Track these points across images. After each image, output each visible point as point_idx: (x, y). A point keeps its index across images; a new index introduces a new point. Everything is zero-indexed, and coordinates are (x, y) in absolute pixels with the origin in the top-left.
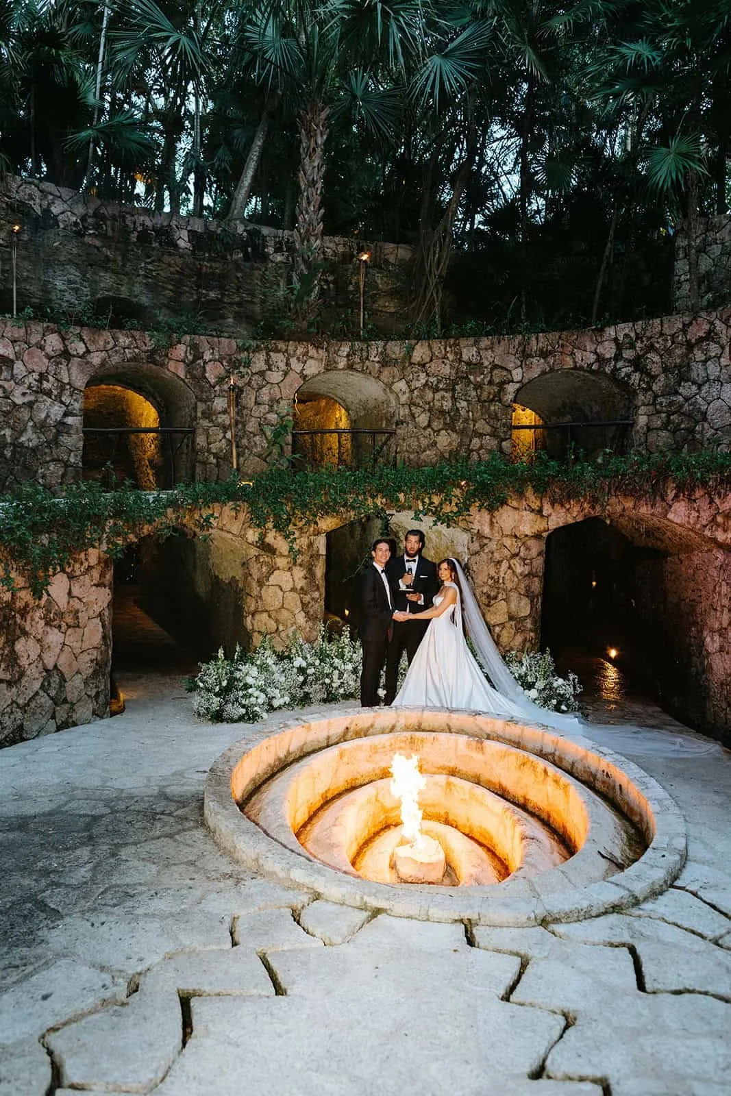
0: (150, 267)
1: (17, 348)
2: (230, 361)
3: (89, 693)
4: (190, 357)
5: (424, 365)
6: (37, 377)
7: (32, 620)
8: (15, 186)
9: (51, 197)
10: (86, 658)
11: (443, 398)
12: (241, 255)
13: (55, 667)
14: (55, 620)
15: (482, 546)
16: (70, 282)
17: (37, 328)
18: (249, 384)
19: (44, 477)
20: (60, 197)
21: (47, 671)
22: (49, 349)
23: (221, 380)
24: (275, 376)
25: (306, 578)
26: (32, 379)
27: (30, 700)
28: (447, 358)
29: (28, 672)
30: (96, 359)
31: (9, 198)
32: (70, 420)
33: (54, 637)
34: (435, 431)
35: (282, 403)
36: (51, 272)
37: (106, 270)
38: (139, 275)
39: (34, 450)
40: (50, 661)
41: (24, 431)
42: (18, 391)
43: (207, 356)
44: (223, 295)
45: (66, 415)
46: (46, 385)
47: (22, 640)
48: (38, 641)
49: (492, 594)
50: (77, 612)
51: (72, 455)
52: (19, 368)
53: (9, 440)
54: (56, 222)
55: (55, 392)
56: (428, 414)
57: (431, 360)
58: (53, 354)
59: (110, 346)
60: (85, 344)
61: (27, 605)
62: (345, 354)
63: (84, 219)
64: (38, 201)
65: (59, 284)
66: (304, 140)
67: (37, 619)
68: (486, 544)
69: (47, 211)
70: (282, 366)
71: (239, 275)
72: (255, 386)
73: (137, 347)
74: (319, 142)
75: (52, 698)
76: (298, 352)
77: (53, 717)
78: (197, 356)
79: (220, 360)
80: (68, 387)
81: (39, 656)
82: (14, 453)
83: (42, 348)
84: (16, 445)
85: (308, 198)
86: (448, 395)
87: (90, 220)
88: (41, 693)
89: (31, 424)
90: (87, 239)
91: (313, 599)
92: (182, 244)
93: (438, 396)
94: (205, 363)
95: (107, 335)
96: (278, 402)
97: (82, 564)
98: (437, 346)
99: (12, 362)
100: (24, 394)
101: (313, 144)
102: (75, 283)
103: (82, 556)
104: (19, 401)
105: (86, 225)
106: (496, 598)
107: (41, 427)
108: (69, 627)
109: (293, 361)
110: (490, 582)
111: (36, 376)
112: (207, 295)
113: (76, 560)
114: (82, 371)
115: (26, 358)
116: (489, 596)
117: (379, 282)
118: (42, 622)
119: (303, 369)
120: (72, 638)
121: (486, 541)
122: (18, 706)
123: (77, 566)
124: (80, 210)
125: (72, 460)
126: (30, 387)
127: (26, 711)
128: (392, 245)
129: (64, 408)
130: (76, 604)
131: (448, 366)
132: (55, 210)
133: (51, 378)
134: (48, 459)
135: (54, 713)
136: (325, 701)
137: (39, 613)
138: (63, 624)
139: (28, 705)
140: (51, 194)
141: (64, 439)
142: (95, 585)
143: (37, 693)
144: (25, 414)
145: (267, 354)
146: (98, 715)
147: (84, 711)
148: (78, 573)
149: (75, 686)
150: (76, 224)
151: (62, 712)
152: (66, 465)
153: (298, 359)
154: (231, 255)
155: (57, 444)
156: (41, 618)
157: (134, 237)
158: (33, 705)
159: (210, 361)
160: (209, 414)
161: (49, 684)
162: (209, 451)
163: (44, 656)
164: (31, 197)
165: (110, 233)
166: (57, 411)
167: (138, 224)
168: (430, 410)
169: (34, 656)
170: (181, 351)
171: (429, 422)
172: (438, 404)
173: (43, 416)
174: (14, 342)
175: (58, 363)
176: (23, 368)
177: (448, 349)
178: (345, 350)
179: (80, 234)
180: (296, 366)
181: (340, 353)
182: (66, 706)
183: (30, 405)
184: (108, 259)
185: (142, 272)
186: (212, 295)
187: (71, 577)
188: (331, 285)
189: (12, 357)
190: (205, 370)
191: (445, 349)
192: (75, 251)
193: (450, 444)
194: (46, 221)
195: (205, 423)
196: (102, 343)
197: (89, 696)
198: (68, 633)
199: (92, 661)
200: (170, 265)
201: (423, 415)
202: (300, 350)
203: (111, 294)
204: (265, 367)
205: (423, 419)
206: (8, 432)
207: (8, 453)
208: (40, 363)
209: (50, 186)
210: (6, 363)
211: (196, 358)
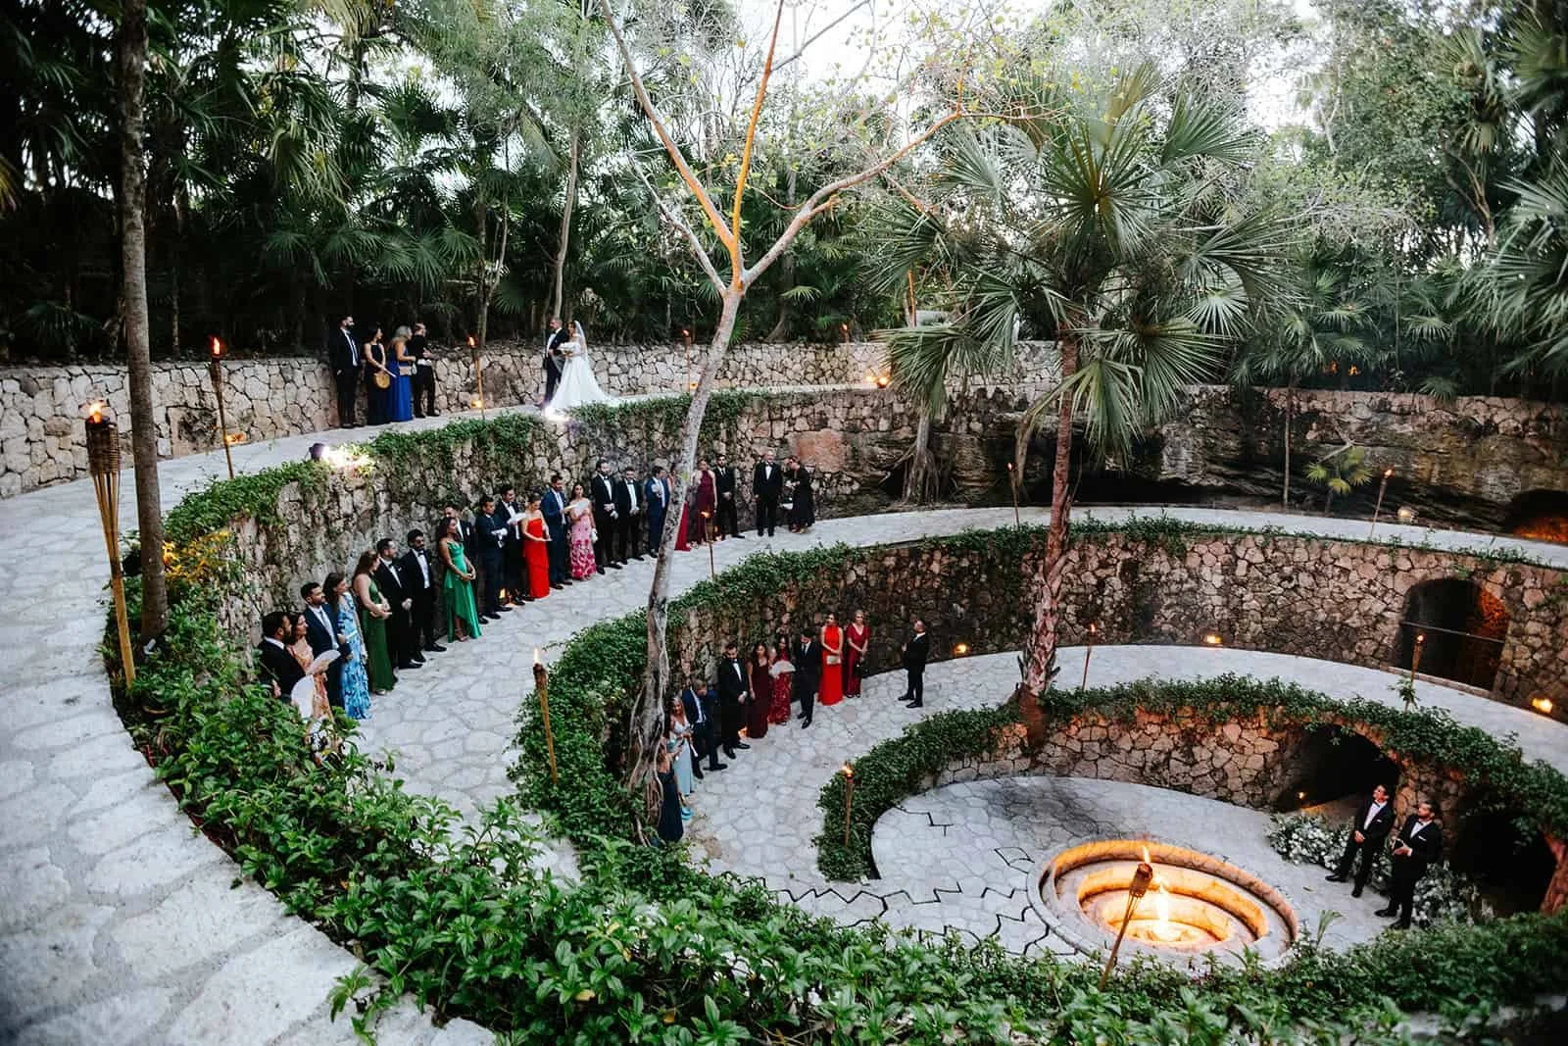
1: (1353, 563)
2: (1552, 592)
4: (1509, 583)
6: (1367, 583)
7: (1208, 740)
8: (1461, 406)
9: (1495, 409)
10: (1247, 772)
13: (1222, 768)
14: (1225, 745)
16: (1501, 478)
17: (1372, 550)
20: (1504, 408)
21: (1214, 767)
22: (1380, 565)
23: (1538, 607)
26: (1363, 584)
27: (1199, 777)
29: (1200, 763)
30: (1419, 574)
31: (1456, 416)
32: (1388, 614)
33: (1224, 754)
36: (1484, 471)
37: (1541, 466)
39: (1356, 630)
41: (1351, 616)
42: (1350, 591)
43: (1528, 583)
45: (1386, 610)
46: (1372, 588)
47: (1199, 747)
50: (1245, 747)
51: (1386, 638)
52: (1353, 576)
53: (1338, 620)
54: (1496, 427)
55: (1380, 594)
58: (1382, 568)
59: (1434, 565)
60: (1411, 562)
61: (1205, 732)
63: (1525, 423)
64: (1482, 414)
65: (1490, 480)
67: (1211, 741)
69: (1489, 422)
75: (1215, 782)
77: (1216, 792)
78: (1518, 581)
80: (1391, 591)
81: (1210, 759)
82: (1340, 629)
83: (1373, 564)
84: (1342, 624)
87: (1531, 424)
88: (1208, 776)
89: (1357, 612)
90: (1528, 441)
94: (1523, 590)
97: (1253, 723)
99: (1349, 572)
100: (1355, 593)
102: (1507, 478)
103: (1254, 719)
104: (1350, 597)
105: (1526, 428)
107: (1365, 615)
108: (1236, 752)
111: (1366, 581)
113: (1248, 721)
114: (1405, 582)
115: (1359, 569)
122: (1189, 776)
123: (1249, 724)
124: (1522, 416)
125: (1385, 642)
126: (1360, 589)
127: (1195, 780)
129: (1385, 606)
130: (1245, 743)
132: (1497, 419)
133: (1378, 584)
134: (1366, 637)
137: (1213, 739)
138: (1232, 750)
140: (1496, 407)
141: (1382, 626)
142: (1264, 737)
143: (1205, 775)
144: (1353, 606)
147: (1241, 799)
148: (1250, 728)
149: (1234, 783)
150: (1517, 428)
151: (1223, 793)
152: (1380, 644)
155: (1375, 629)
156: (1214, 742)
158: (1201, 780)
159: (1530, 588)
160: (1520, 634)
161: (1215, 775)
162: (1513, 666)
163: (1214, 760)
164: (1476, 412)
165: (1552, 433)
166: (1379, 607)
169: (1206, 758)
170: (1500, 576)
173: (1367, 608)
174: (1353, 558)
175: (1386, 575)
176: (1357, 576)
179: (1520, 436)
182: (1226, 792)
183: (1359, 600)
184: (1544, 457)
187: (1243, 728)
189: (1349, 568)
190: (1523, 595)
192: (1511, 452)
194: (1490, 428)
195: (1514, 641)
196: (1425, 562)
197: (1247, 793)
198: (1235, 755)
199: (1252, 776)
206: (1338, 615)
207: (1336, 628)
208: (1371, 572)
209: (1495, 400)
210: (1345, 571)
211: (1515, 584)
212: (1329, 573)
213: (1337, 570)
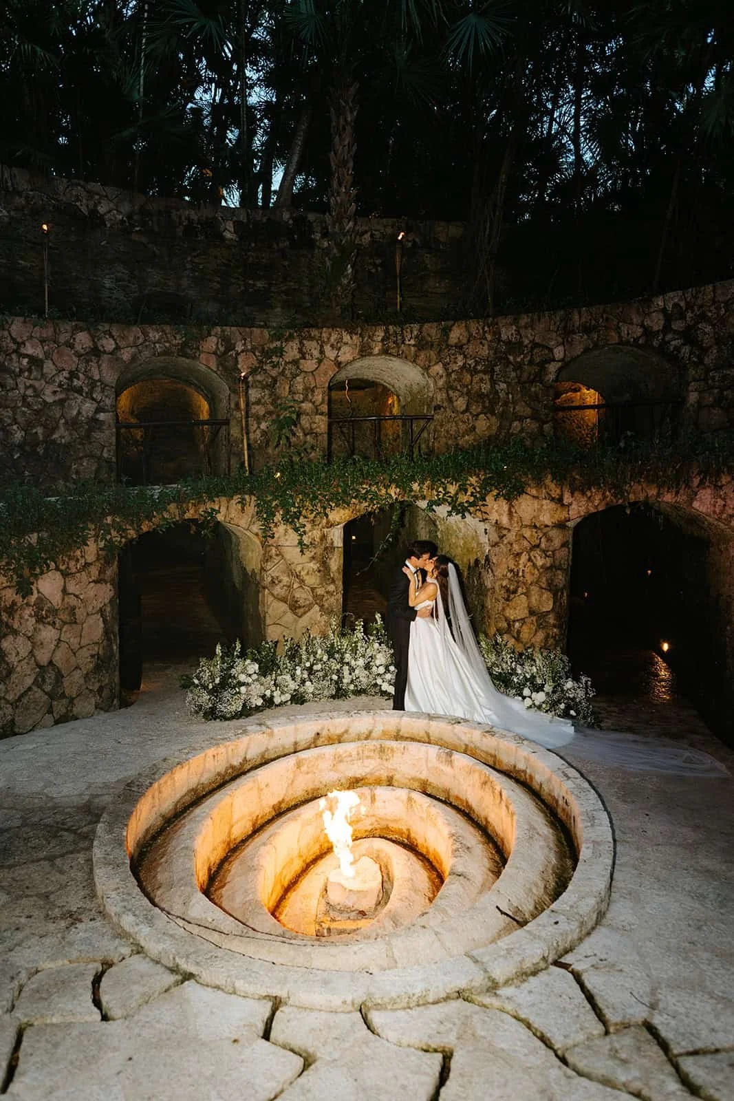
0: (196, 260)
1: (46, 348)
2: (263, 351)
3: (91, 688)
4: (222, 349)
5: (461, 347)
6: (67, 376)
7: (21, 617)
8: (61, 188)
9: (97, 197)
10: (85, 653)
11: (481, 380)
12: (287, 243)
13: (51, 663)
14: (47, 617)
15: (501, 537)
16: (118, 280)
17: (66, 327)
18: (283, 373)
19: (77, 472)
20: (106, 196)
21: (40, 667)
22: (78, 347)
23: (253, 371)
24: (309, 365)
25: (319, 571)
26: (62, 378)
27: (22, 696)
28: (486, 339)
29: (19, 669)
30: (126, 355)
31: (56, 200)
32: (102, 416)
33: (48, 634)
34: (473, 416)
35: (316, 392)
36: (99, 271)
37: (154, 266)
38: (186, 270)
39: (68, 446)
40: (43, 657)
41: (53, 430)
42: (48, 391)
43: (239, 348)
44: (270, 284)
45: (97, 411)
46: (76, 383)
47: (11, 638)
48: (29, 638)
49: (512, 587)
50: (74, 608)
51: (105, 450)
52: (49, 367)
53: (41, 437)
54: (103, 221)
55: (86, 389)
56: (466, 398)
57: (469, 341)
58: (82, 351)
59: (141, 341)
60: (114, 340)
61: (14, 603)
62: (380, 338)
63: (130, 217)
64: (84, 201)
65: (107, 282)
66: (334, 118)
67: (26, 617)
68: (505, 535)
69: (94, 212)
70: (316, 353)
71: (286, 263)
72: (289, 375)
73: (167, 342)
74: (349, 119)
75: (46, 693)
76: (332, 339)
77: (50, 711)
78: (230, 347)
79: (253, 350)
80: (99, 384)
81: (31, 652)
82: (46, 449)
83: (71, 346)
84: (49, 443)
85: (338, 178)
86: (487, 377)
87: (135, 217)
88: (35, 688)
89: (63, 421)
90: (135, 237)
91: (328, 592)
92: (228, 235)
93: (477, 378)
94: (238, 354)
95: (136, 330)
96: (313, 391)
97: (77, 560)
98: (474, 326)
99: (42, 362)
100: (55, 392)
101: (342, 121)
102: (124, 280)
103: (78, 553)
104: (50, 399)
105: (132, 222)
106: (515, 592)
107: (73, 424)
108: (65, 623)
109: (327, 348)
110: (509, 575)
111: (66, 374)
112: (254, 285)
113: (70, 558)
114: (112, 368)
115: (55, 356)
116: (508, 590)
117: (427, 262)
118: (33, 620)
119: (338, 356)
120: (68, 635)
121: (505, 532)
122: (7, 702)
123: (72, 563)
124: (126, 208)
125: (105, 455)
126: (60, 385)
127: (17, 707)
128: (442, 224)
129: (95, 405)
130: (72, 601)
131: (486, 347)
132: (102, 209)
133: (81, 375)
134: (81, 455)
135: (51, 707)
136: (333, 697)
137: (28, 612)
138: (57, 621)
139: (19, 700)
140: (98, 194)
141: (97, 435)
142: (94, 581)
143: (30, 689)
145: (301, 343)
146: (101, 709)
147: (85, 705)
148: (74, 570)
149: (74, 681)
150: (122, 221)
151: (60, 707)
152: (100, 458)
153: (332, 346)
154: (278, 245)
155: (90, 440)
156: (31, 616)
157: (180, 231)
158: (25, 700)
159: (242, 351)
161: (44, 680)
163: (36, 653)
164: (78, 199)
165: (156, 229)
166: (88, 407)
167: (183, 218)
168: (468, 393)
169: (24, 652)
170: (211, 343)
171: (467, 406)
172: (476, 387)
173: (75, 412)
174: (43, 341)
175: (87, 362)
176: (53, 367)
177: (486, 329)
178: (380, 334)
179: (126, 232)
180: (330, 353)
181: (375, 338)
182: (64, 701)
183: (61, 402)
184: (154, 256)
185: (188, 266)
186: (259, 284)
187: (65, 574)
188: (379, 269)
189: (41, 356)
190: (237, 362)
191: (483, 329)
192: (122, 248)
193: (489, 428)
194: (95, 220)
196: (131, 339)
197: (91, 691)
198: (64, 629)
199: (92, 656)
200: (216, 257)
201: (461, 399)
202: (334, 337)
203: (158, 289)
204: (298, 356)
205: (461, 403)
206: (40, 430)
207: (40, 450)
208: (70, 361)
209: (96, 186)
210: (34, 361)
211: (228, 349)
212: (15, 366)
213: (25, 361)
